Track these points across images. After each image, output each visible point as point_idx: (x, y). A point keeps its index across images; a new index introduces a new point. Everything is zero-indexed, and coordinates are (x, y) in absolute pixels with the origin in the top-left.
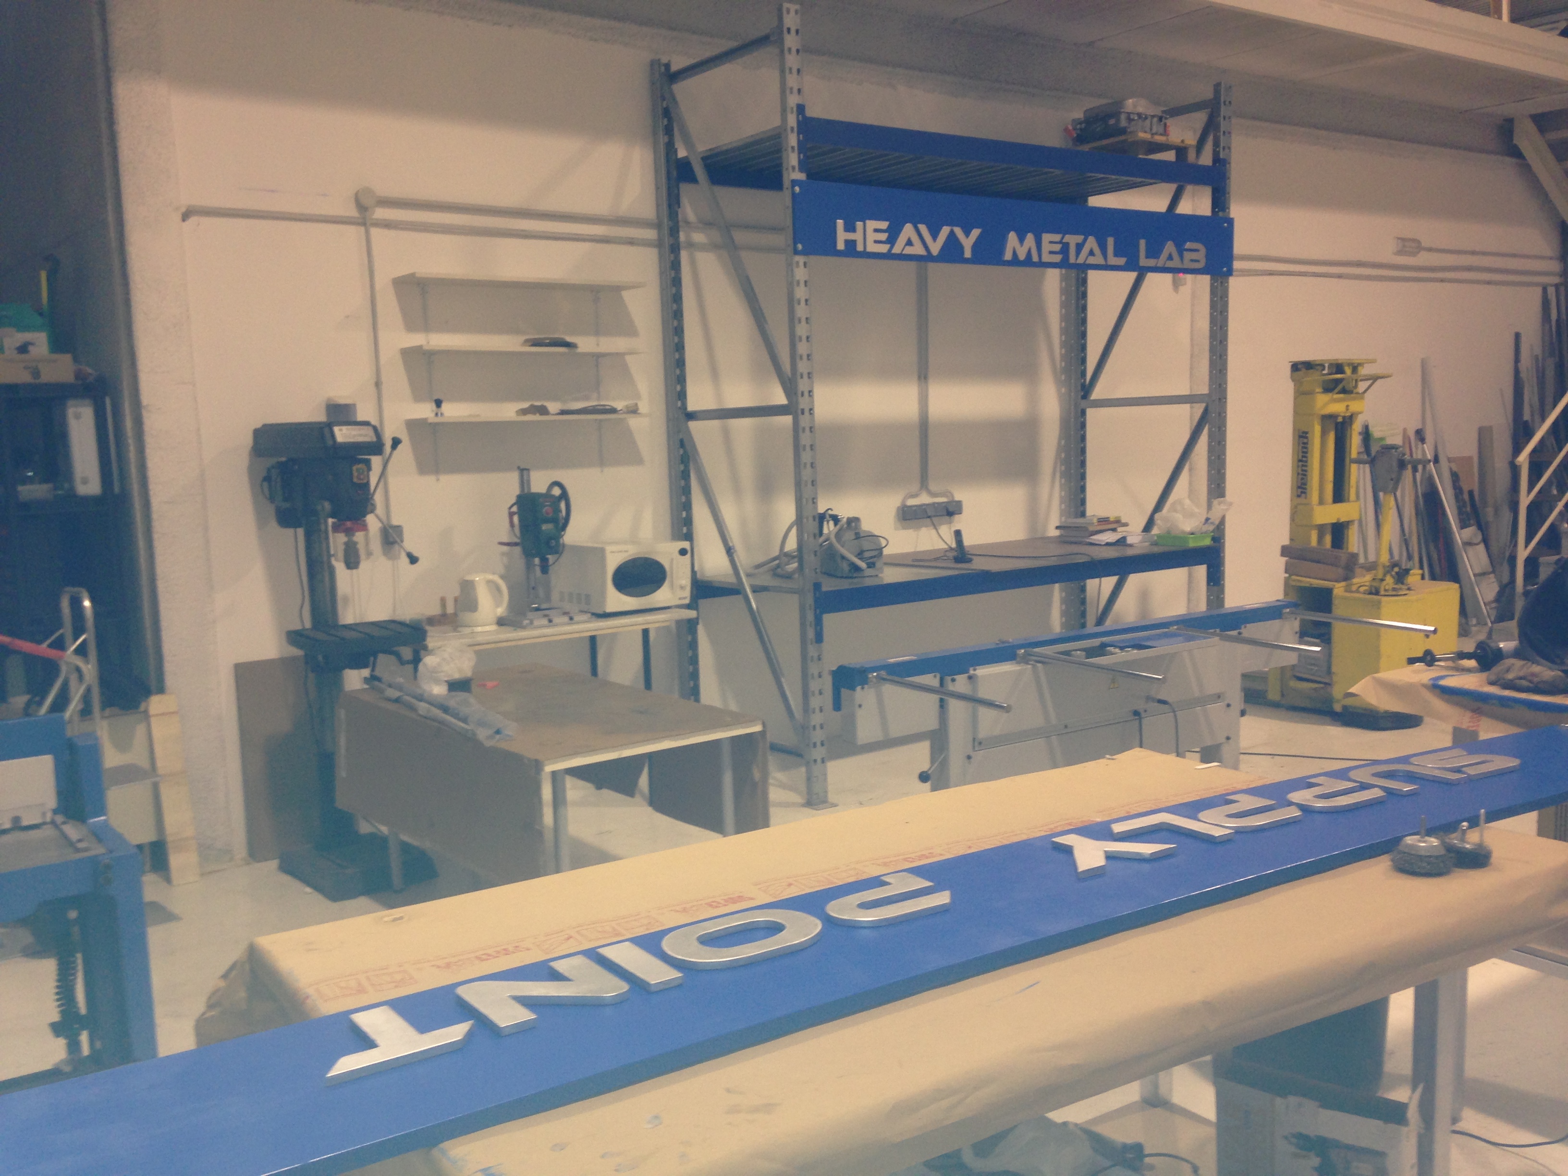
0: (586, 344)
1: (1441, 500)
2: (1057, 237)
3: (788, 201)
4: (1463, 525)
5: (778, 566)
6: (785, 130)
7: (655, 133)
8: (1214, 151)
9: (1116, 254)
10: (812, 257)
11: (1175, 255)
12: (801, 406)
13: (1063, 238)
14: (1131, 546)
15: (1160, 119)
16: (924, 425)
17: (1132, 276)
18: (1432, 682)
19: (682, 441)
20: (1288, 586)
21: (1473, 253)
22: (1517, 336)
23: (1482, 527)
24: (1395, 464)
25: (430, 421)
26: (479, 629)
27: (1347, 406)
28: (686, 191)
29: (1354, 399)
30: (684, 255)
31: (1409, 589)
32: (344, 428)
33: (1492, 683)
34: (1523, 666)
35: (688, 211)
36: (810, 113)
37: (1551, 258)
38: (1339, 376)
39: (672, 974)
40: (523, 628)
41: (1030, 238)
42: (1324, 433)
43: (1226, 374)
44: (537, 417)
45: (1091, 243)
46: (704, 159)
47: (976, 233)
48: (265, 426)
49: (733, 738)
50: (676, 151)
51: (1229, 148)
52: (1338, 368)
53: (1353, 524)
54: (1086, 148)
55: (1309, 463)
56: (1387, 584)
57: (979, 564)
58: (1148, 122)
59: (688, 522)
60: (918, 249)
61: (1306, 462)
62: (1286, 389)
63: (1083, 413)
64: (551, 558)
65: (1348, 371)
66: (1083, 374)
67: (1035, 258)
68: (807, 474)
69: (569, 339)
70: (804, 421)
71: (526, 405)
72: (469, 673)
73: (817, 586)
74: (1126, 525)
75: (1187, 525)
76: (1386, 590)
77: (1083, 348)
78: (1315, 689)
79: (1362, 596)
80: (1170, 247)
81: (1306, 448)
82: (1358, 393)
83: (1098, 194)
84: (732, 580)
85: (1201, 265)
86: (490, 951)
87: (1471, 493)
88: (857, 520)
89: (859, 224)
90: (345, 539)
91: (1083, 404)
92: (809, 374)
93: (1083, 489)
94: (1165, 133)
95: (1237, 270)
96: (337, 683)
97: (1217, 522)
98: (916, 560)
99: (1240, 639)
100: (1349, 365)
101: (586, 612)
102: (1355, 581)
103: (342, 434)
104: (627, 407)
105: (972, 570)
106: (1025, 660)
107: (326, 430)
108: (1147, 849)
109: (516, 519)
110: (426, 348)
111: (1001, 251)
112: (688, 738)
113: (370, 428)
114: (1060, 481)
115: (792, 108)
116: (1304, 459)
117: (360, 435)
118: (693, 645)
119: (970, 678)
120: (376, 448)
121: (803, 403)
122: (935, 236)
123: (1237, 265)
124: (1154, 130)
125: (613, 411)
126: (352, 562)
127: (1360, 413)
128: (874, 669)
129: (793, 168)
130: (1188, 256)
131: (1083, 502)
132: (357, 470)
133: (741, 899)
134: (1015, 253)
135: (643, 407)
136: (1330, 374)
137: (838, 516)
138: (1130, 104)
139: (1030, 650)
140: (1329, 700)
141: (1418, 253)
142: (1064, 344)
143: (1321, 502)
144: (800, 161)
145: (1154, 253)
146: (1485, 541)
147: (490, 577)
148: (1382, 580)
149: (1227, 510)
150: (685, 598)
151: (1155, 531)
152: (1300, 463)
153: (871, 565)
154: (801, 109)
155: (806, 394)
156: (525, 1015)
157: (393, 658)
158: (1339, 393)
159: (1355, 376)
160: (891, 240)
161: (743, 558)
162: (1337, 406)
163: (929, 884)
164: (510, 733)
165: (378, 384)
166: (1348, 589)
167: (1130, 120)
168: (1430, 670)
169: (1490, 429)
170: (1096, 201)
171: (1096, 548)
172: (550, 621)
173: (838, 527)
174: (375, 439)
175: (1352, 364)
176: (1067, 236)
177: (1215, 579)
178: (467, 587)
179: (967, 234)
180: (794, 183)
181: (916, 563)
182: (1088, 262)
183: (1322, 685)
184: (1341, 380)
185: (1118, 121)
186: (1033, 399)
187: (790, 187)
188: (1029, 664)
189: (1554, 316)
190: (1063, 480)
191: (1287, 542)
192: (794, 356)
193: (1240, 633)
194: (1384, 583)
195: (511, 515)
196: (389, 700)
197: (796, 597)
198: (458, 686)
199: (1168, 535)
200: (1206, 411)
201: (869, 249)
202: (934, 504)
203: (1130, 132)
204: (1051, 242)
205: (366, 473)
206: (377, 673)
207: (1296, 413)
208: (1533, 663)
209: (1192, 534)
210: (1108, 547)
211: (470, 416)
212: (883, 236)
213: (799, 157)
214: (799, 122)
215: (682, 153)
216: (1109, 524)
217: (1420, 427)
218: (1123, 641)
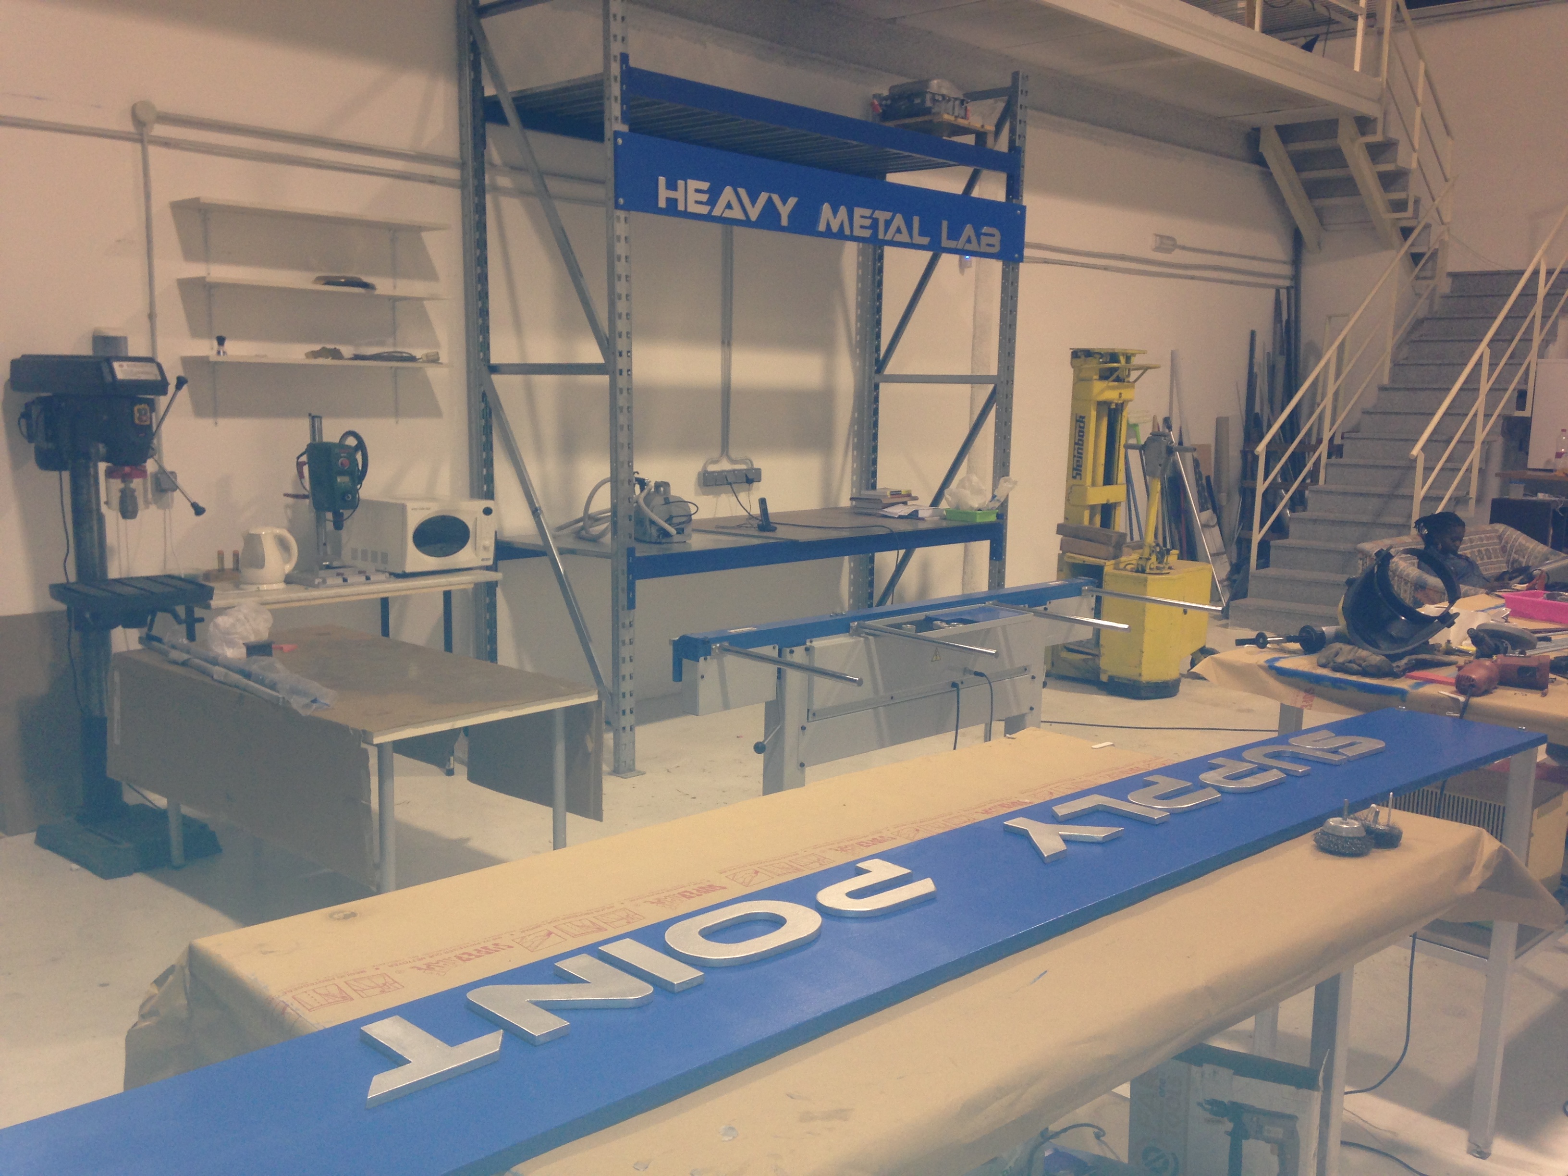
0: (384, 286)
1: (1184, 486)
2: (867, 212)
3: (610, 153)
4: (1202, 509)
5: (583, 528)
6: (608, 79)
7: (460, 67)
8: (1010, 138)
9: (922, 233)
10: (633, 213)
11: (974, 239)
12: (620, 366)
13: (873, 213)
14: (923, 519)
15: (962, 102)
16: (727, 390)
17: (928, 255)
18: (1267, 665)
19: (484, 395)
20: (1062, 564)
21: (1220, 253)
22: (1253, 334)
23: (1217, 509)
24: (1164, 449)
25: (211, 359)
26: (265, 587)
27: (1120, 394)
28: (492, 131)
29: (1128, 387)
30: (489, 198)
31: (1170, 568)
32: (125, 364)
33: (1323, 666)
34: (1351, 651)
35: (494, 153)
36: (633, 63)
37: (1285, 263)
38: (1115, 365)
39: (692, 973)
40: (317, 587)
41: (843, 210)
42: (1099, 419)
43: (1014, 357)
44: (329, 361)
45: (899, 220)
46: (515, 99)
47: (792, 201)
48: (23, 356)
49: (567, 709)
50: (483, 89)
51: (1024, 137)
52: (1113, 357)
53: (1120, 506)
54: (890, 124)
55: (1084, 447)
56: (1153, 563)
57: (783, 534)
58: (951, 103)
59: (490, 479)
60: (736, 213)
61: (1082, 445)
62: (1067, 374)
63: (877, 387)
64: (346, 513)
65: (1123, 360)
66: (878, 349)
67: (847, 232)
68: (623, 438)
69: (366, 279)
70: (621, 382)
71: (317, 347)
72: (265, 636)
73: (631, 552)
74: (916, 499)
75: (975, 502)
76: (1150, 569)
77: (878, 323)
78: (1084, 660)
79: (1130, 573)
80: (969, 230)
81: (1083, 432)
82: (1129, 382)
83: (895, 172)
84: (540, 542)
85: (995, 250)
86: (470, 950)
87: (1208, 478)
88: (666, 485)
89: (681, 183)
90: (122, 486)
91: (877, 378)
92: (628, 333)
93: (874, 462)
94: (965, 117)
95: (1029, 257)
96: (105, 642)
97: (1002, 500)
98: (719, 527)
99: (1046, 615)
100: (1123, 355)
101: (383, 572)
102: (1123, 559)
103: (122, 371)
104: (427, 355)
105: (777, 538)
106: (857, 633)
107: (105, 367)
108: (1098, 832)
109: (306, 469)
110: (208, 280)
111: (816, 221)
112: (522, 708)
113: (154, 365)
114: (853, 453)
115: (615, 57)
116: (1080, 442)
117: (142, 373)
118: (492, 607)
119: (807, 649)
120: (160, 387)
121: (621, 363)
122: (753, 201)
123: (1027, 252)
124: (956, 114)
125: (412, 359)
126: (128, 510)
127: (1131, 400)
128: (717, 640)
129: (616, 119)
130: (985, 240)
131: (874, 474)
132: (139, 410)
133: (711, 888)
134: (828, 225)
135: (444, 358)
136: (1106, 363)
137: (644, 480)
138: (935, 85)
139: (861, 622)
140: (1097, 671)
141: (1173, 250)
142: (859, 318)
143: (1094, 484)
144: (623, 113)
145: (954, 234)
146: (1219, 523)
147: (278, 531)
148: (1148, 559)
149: (1011, 489)
150: (487, 559)
151: (944, 505)
152: (1077, 446)
153: (680, 531)
154: (624, 58)
155: (624, 354)
156: (554, 1023)
157: (169, 616)
158: (1114, 381)
159: (1128, 366)
160: (712, 202)
161: (550, 520)
162: (1108, 392)
163: (906, 871)
164: (327, 701)
165: (151, 316)
166: (1116, 567)
167: (934, 100)
168: (1261, 652)
169: (1227, 419)
170: (893, 178)
171: (891, 520)
172: (345, 580)
173: (645, 491)
174: (159, 378)
175: (1127, 353)
176: (877, 212)
177: (997, 554)
178: (252, 541)
179: (784, 202)
180: (617, 134)
181: (720, 530)
182: (895, 239)
183: (1090, 657)
184: (1115, 369)
185: (923, 102)
186: (830, 370)
187: (612, 139)
188: (860, 636)
189: (1285, 316)
190: (855, 453)
191: (1061, 520)
192: (613, 315)
193: (1046, 609)
194: (1150, 562)
195: (300, 466)
196: (175, 663)
197: (609, 561)
198: (256, 649)
199: (957, 511)
200: (994, 392)
201: (690, 210)
202: (734, 471)
203: (934, 114)
204: (862, 217)
205: (149, 414)
206: (154, 632)
207: (1075, 398)
208: (1359, 648)
209: (980, 510)
210: (901, 520)
211: (257, 356)
212: (704, 197)
213: (622, 108)
214: (622, 72)
215: (489, 91)
216: (901, 497)
217: (1167, 415)
218: (947, 615)
